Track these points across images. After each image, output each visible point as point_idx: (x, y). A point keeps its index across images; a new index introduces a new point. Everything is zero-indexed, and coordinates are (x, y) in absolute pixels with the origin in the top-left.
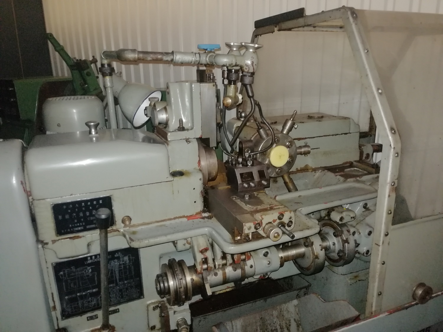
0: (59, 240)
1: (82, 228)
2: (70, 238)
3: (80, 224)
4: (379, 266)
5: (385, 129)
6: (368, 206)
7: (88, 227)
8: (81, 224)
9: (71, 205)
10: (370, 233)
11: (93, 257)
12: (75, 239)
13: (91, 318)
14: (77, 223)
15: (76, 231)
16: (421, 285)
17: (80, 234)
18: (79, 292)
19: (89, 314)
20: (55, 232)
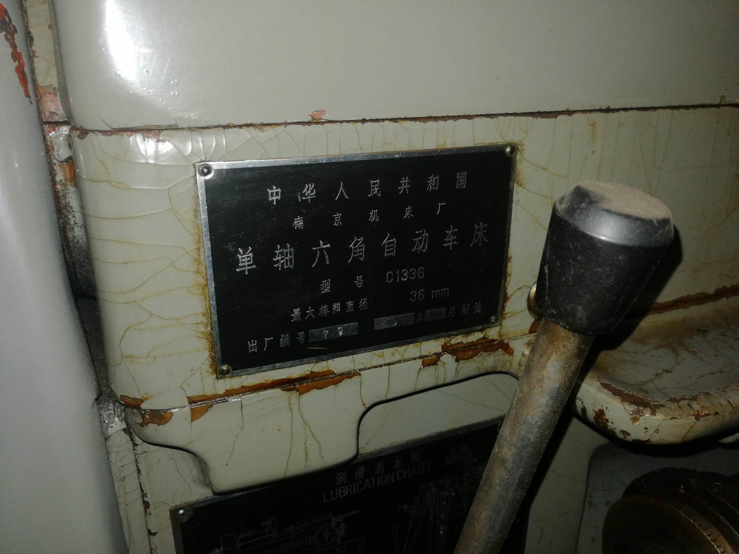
0: (230, 393)
1: (353, 328)
2: (286, 384)
3: (344, 307)
7: (382, 323)
8: (350, 303)
9: (312, 186)
12: (308, 390)
14: (329, 299)
15: (322, 343)
17: (339, 364)
20: (212, 349)
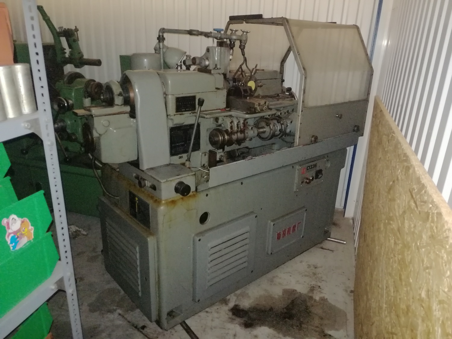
0: (176, 114)
1: (184, 110)
2: (180, 114)
4: (299, 125)
5: (301, 68)
6: (289, 111)
7: (187, 109)
10: (291, 122)
11: (184, 127)
13: (180, 158)
14: (183, 107)
16: (313, 136)
17: (184, 113)
18: (178, 143)
19: (180, 156)
20: (175, 110)
